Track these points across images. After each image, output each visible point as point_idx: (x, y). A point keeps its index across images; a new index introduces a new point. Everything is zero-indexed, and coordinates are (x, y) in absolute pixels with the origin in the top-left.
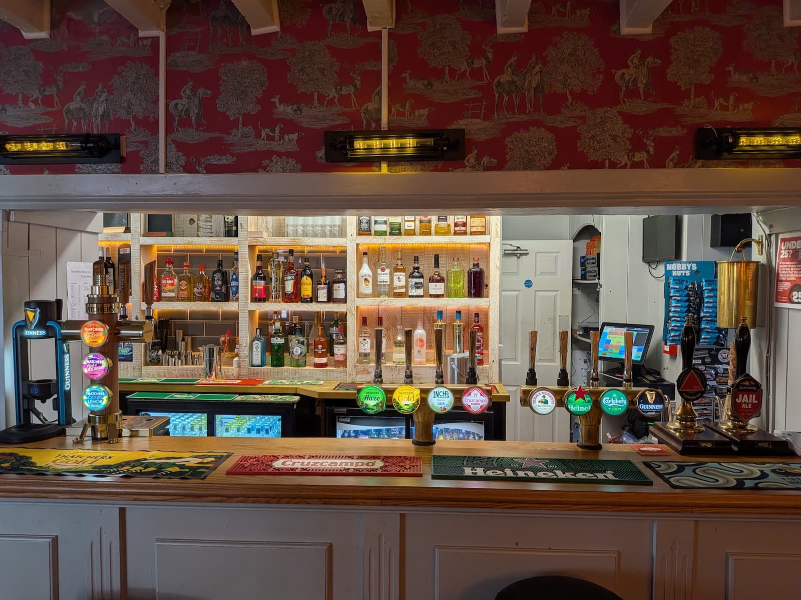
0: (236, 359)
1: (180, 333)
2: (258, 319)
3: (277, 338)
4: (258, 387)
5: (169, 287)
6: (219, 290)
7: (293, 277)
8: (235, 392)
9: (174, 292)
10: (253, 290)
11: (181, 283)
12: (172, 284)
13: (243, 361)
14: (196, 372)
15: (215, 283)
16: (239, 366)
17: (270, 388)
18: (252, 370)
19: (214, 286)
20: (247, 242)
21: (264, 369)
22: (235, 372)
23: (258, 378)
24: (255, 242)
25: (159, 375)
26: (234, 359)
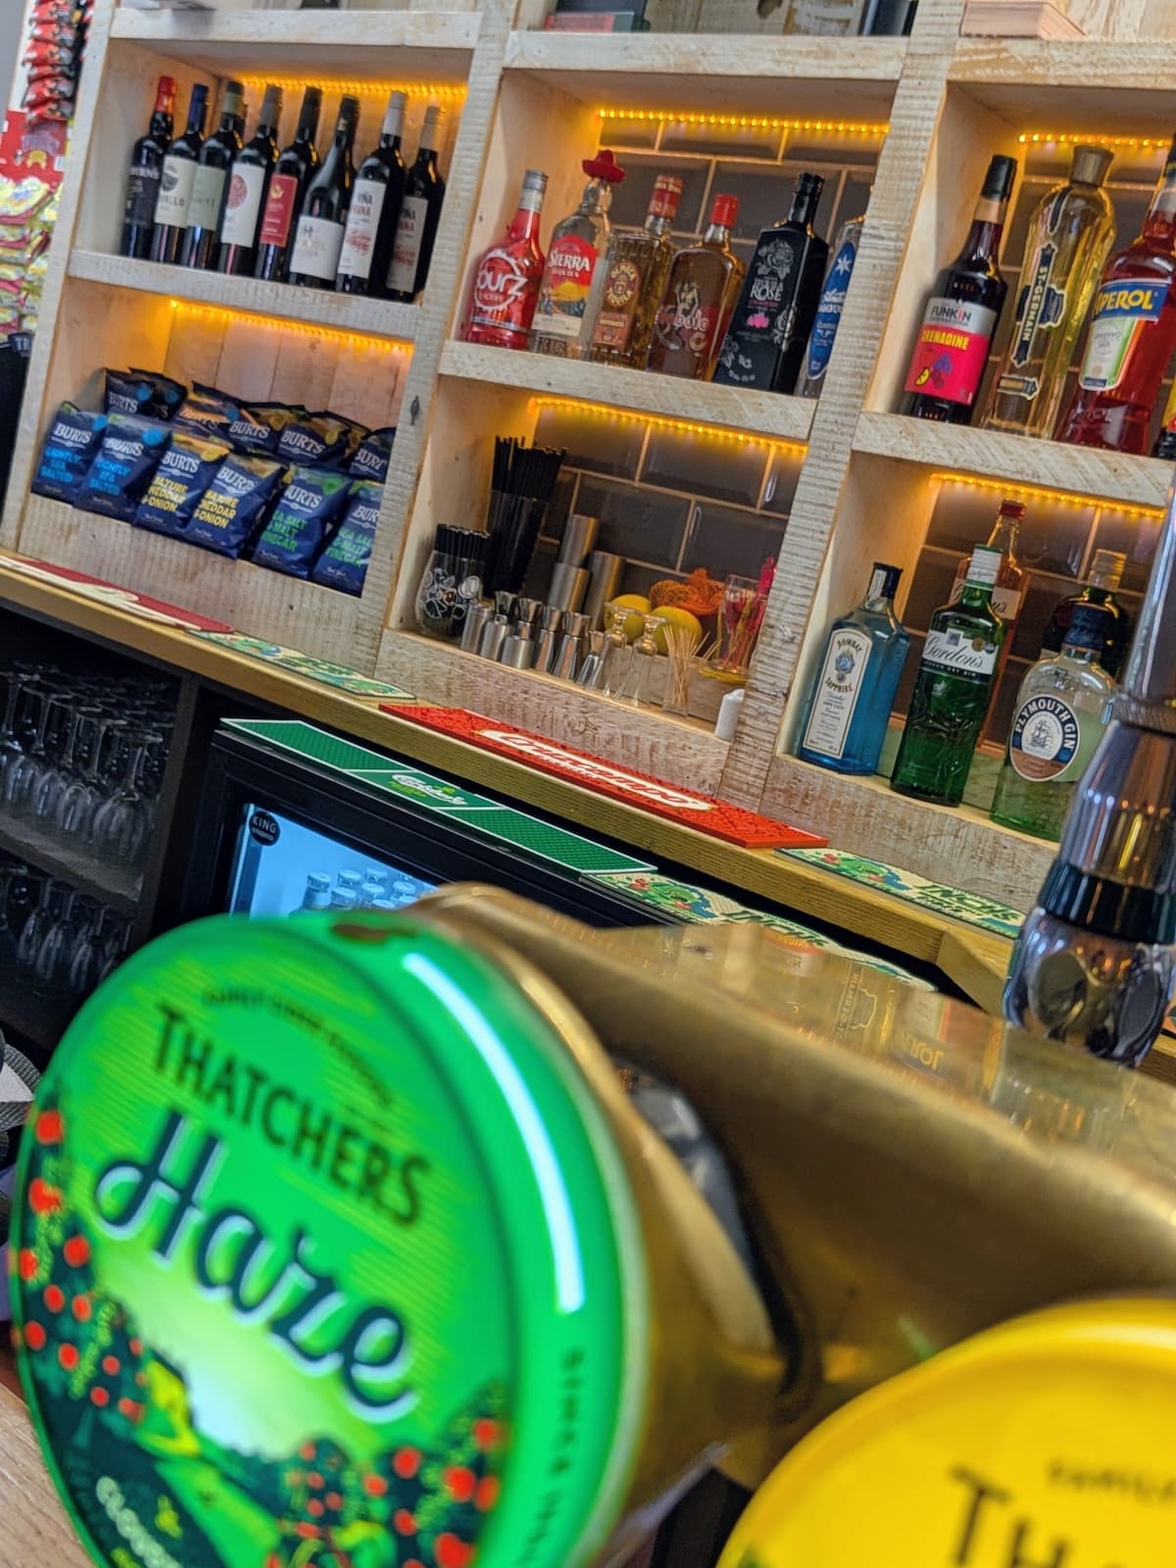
0: (737, 695)
1: (582, 529)
2: (923, 535)
3: (955, 639)
4: (751, 859)
5: (569, 291)
6: (761, 331)
7: (1145, 300)
8: (644, 845)
9: (579, 314)
10: (920, 351)
11: (614, 274)
12: (584, 278)
13: (762, 715)
14: (560, 712)
15: (756, 291)
16: (736, 737)
17: (806, 883)
18: (785, 773)
19: (744, 306)
20: (945, 63)
21: (842, 784)
22: (712, 759)
23: (801, 824)
24: (988, 63)
25: (429, 684)
26: (728, 697)
